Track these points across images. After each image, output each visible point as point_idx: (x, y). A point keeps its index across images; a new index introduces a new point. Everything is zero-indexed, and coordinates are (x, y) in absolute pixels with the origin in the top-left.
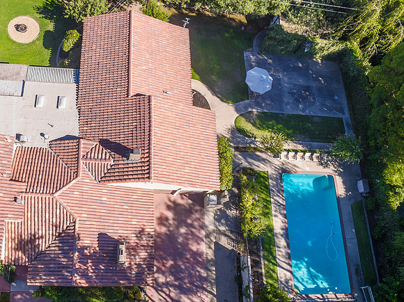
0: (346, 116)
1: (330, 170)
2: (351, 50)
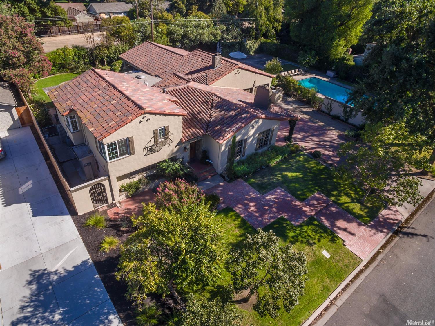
1: (309, 76)
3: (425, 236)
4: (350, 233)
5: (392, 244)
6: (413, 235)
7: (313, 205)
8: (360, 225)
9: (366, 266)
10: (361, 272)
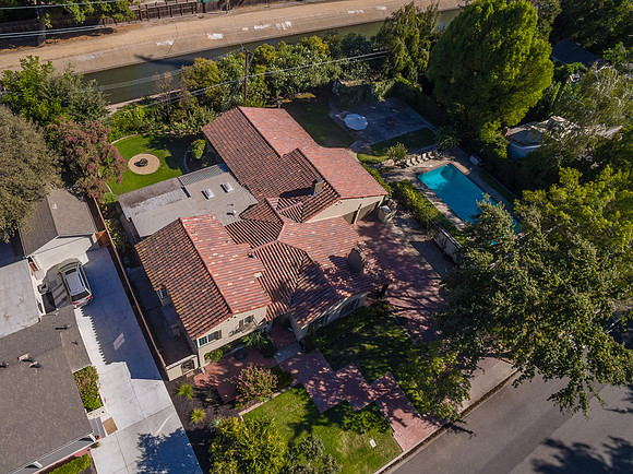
0: (428, 125)
1: (446, 161)
2: (400, 82)
3: (471, 433)
4: (403, 424)
5: (437, 437)
6: (461, 429)
7: (378, 390)
8: (415, 415)
9: (404, 457)
10: (398, 461)
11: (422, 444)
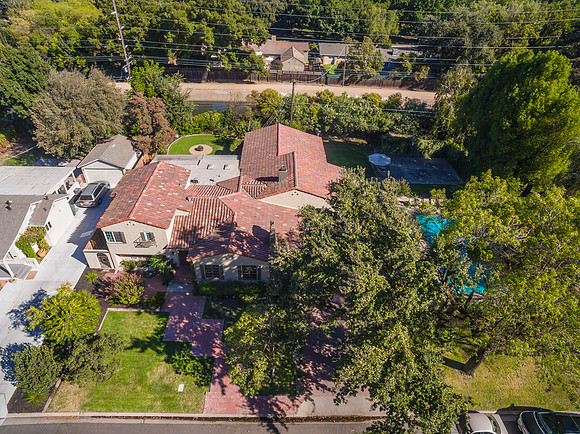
4: (223, 391)
5: (246, 422)
9: (200, 419)
10: (191, 419)
11: (227, 419)
